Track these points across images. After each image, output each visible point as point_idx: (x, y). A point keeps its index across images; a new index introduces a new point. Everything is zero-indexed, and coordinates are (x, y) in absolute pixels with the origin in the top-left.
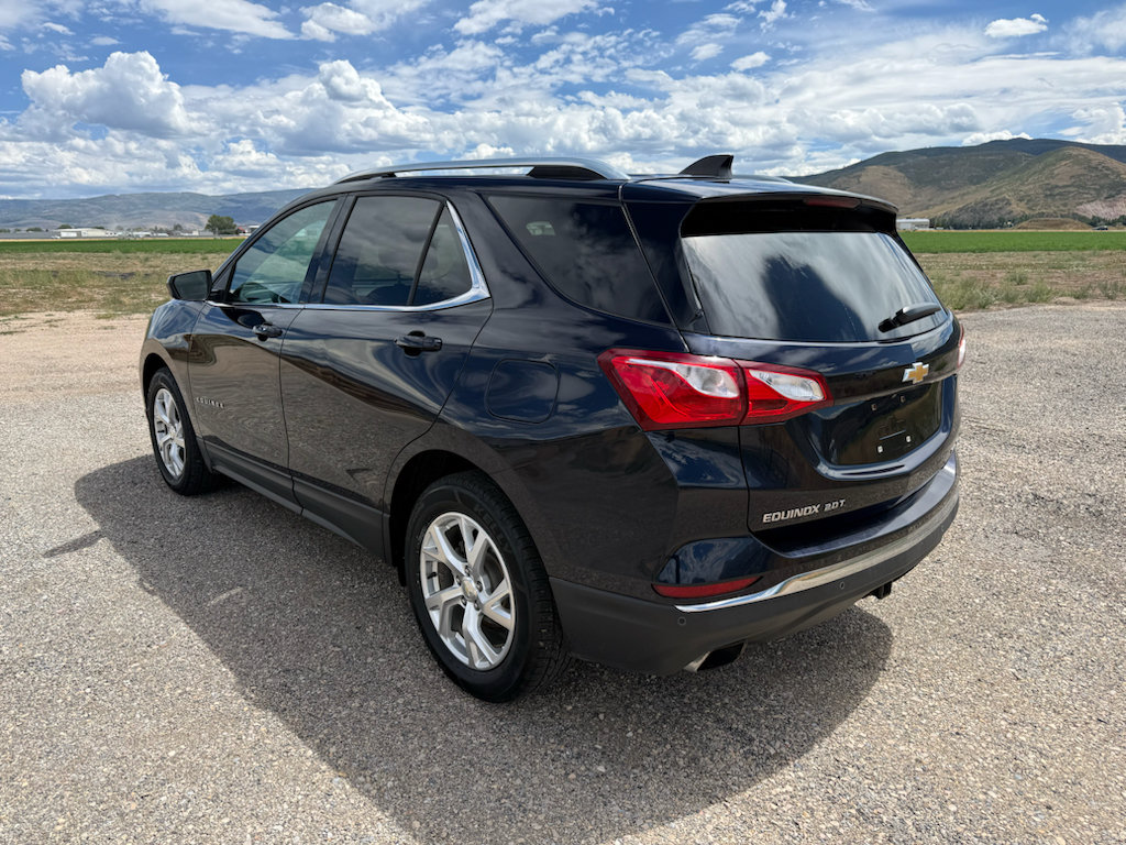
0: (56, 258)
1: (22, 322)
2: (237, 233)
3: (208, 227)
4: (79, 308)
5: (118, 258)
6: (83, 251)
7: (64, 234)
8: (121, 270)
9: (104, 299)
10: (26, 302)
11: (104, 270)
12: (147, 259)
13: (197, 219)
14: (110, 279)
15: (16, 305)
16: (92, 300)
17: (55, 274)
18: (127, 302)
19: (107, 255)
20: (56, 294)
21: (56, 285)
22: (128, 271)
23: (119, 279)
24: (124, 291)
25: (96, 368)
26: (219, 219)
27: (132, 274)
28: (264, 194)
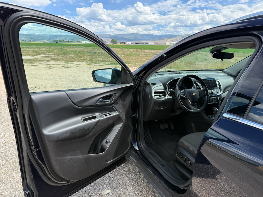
0: (81, 48)
1: (71, 64)
2: (117, 43)
3: (111, 42)
4: (84, 61)
5: (93, 48)
6: (86, 46)
7: (83, 43)
8: (93, 51)
9: (89, 59)
10: (73, 59)
11: (90, 51)
12: (99, 49)
13: (109, 40)
14: (91, 54)
15: (71, 59)
16: (87, 59)
17: (80, 52)
18: (94, 60)
19: (91, 47)
20: (80, 57)
21: (80, 55)
22: (95, 52)
23: (93, 54)
24: (93, 57)
25: (86, 81)
26: (114, 40)
27: (95, 53)
28: (123, 34)
